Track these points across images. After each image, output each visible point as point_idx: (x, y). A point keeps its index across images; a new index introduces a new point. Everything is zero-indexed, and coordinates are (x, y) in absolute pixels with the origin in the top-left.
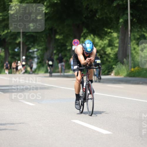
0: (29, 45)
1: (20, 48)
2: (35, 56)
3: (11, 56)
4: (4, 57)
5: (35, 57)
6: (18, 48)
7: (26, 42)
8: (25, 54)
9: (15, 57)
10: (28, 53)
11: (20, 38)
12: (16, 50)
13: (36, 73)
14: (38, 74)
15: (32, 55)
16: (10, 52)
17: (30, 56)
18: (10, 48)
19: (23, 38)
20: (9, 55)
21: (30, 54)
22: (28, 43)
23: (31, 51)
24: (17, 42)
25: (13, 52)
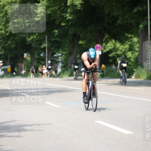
0: (53, 50)
1: (45, 53)
2: (60, 60)
3: (36, 61)
4: (30, 61)
5: (59, 62)
6: (43, 53)
7: (51, 47)
8: (50, 59)
9: (41, 62)
10: (52, 57)
11: (45, 43)
12: (42, 55)
13: (61, 76)
14: (62, 77)
15: (57, 60)
16: (36, 56)
17: (55, 60)
18: (36, 53)
19: (48, 43)
20: (36, 59)
21: (55, 59)
22: (53, 48)
23: (55, 56)
24: (42, 47)
25: (38, 57)
